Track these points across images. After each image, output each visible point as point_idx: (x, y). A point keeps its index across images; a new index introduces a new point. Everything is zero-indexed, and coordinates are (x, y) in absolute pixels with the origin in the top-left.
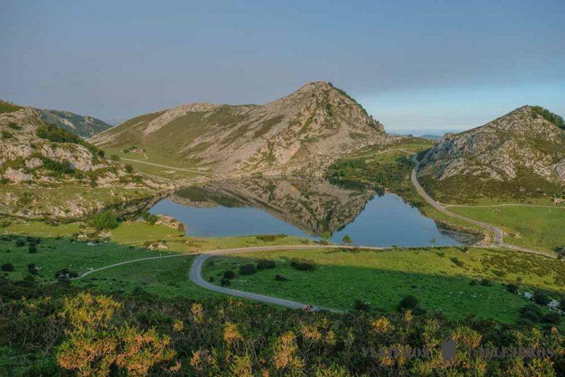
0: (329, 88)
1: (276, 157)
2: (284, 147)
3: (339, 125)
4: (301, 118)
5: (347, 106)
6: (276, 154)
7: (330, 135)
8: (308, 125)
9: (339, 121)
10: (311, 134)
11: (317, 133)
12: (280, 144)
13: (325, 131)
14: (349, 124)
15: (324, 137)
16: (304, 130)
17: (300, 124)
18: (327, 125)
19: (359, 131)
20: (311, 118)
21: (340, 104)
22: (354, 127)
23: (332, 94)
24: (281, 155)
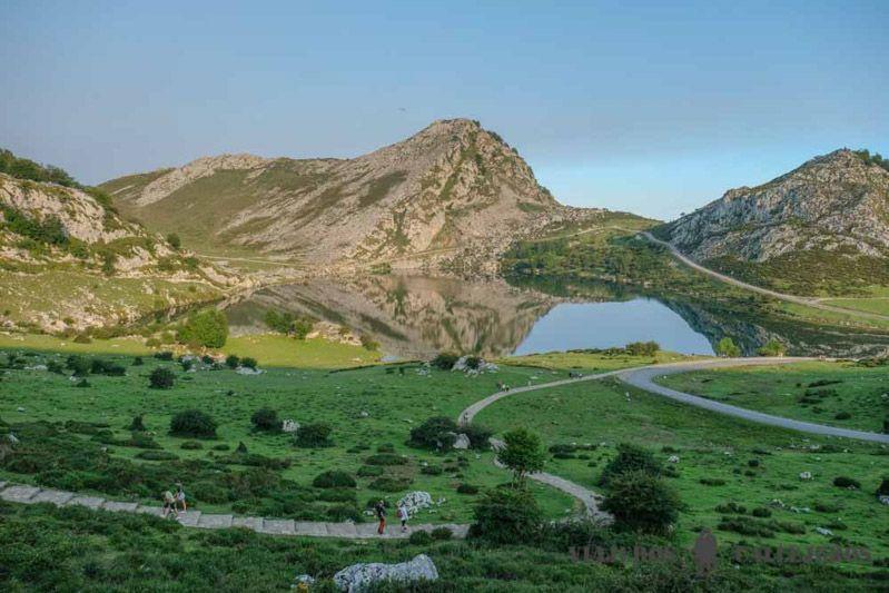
0: (475, 128)
1: (409, 237)
2: (422, 221)
3: (498, 190)
4: (440, 175)
5: (506, 160)
6: (410, 233)
7: (485, 206)
8: (452, 187)
9: (497, 183)
10: (456, 203)
11: (464, 202)
12: (414, 216)
13: (477, 199)
14: (513, 187)
15: (478, 208)
16: (445, 195)
17: (439, 185)
18: (480, 188)
19: (531, 201)
20: (454, 176)
21: (494, 156)
22: (522, 193)
23: (481, 139)
24: (418, 234)
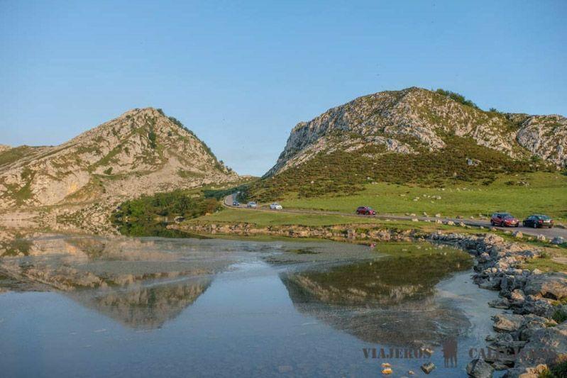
0: (157, 114)
1: (33, 192)
2: (51, 177)
3: (165, 161)
4: (102, 144)
5: (181, 138)
6: (35, 188)
7: (148, 173)
8: (114, 155)
9: (166, 154)
10: (116, 169)
11: (128, 169)
12: (44, 172)
13: (141, 167)
14: (181, 159)
15: (138, 174)
16: (104, 162)
17: (99, 152)
18: (146, 158)
19: (194, 170)
20: (119, 146)
21: (170, 134)
22: (188, 163)
23: (160, 122)
24: (44, 189)
